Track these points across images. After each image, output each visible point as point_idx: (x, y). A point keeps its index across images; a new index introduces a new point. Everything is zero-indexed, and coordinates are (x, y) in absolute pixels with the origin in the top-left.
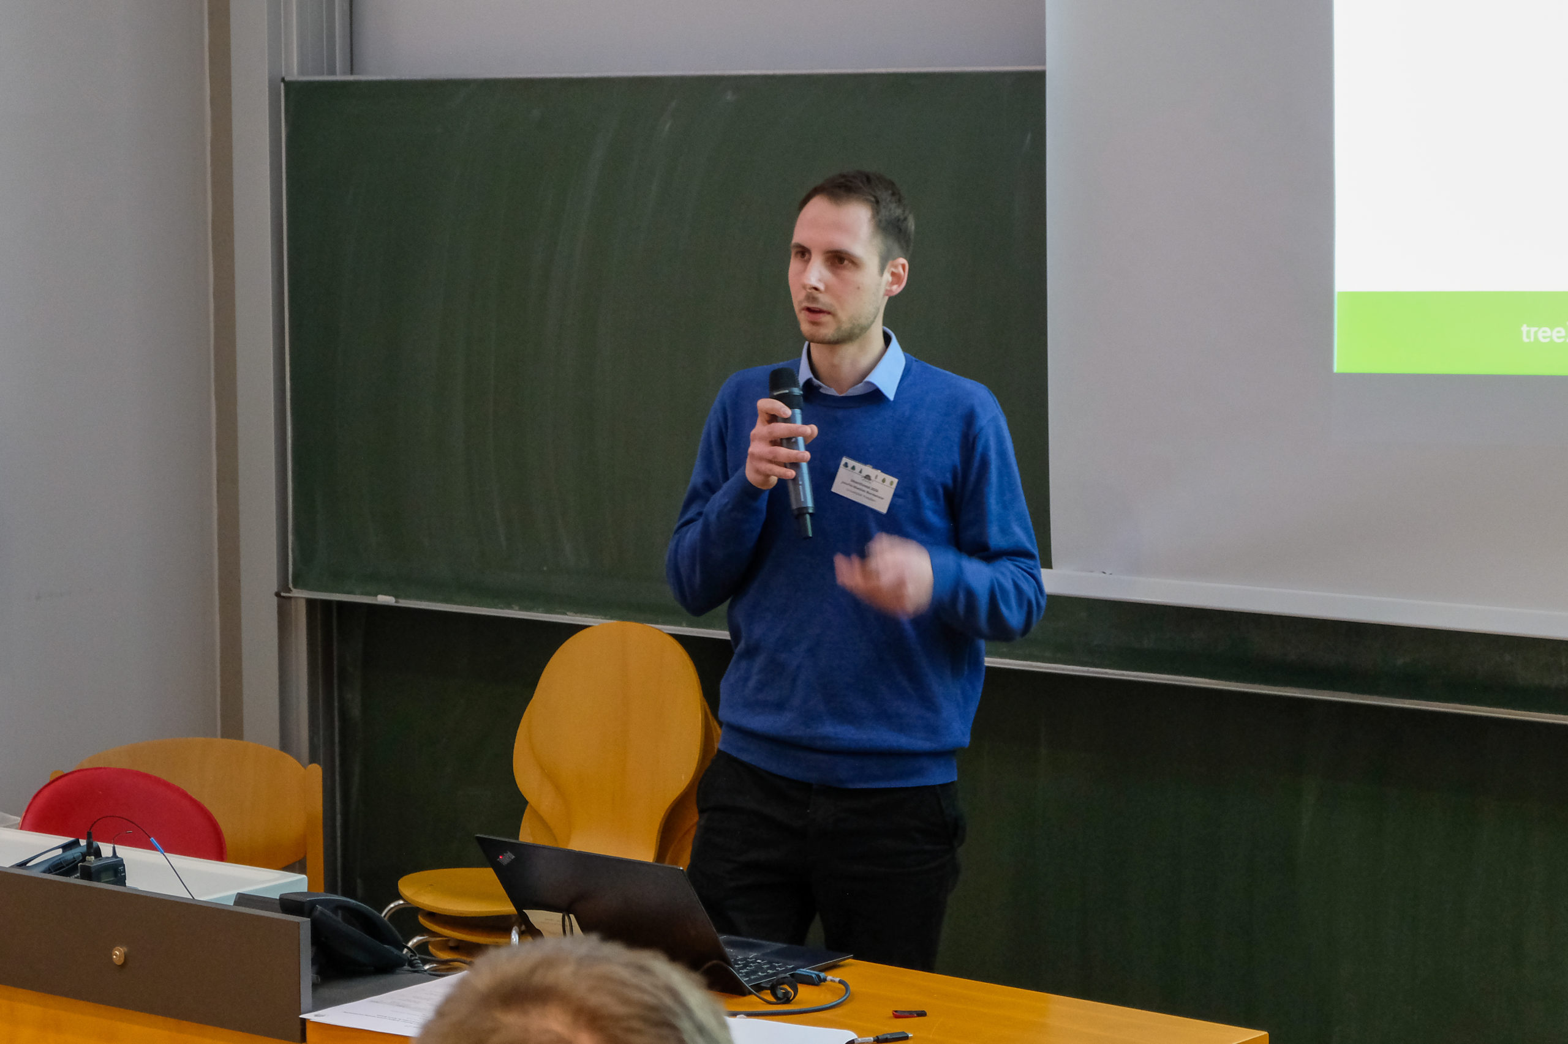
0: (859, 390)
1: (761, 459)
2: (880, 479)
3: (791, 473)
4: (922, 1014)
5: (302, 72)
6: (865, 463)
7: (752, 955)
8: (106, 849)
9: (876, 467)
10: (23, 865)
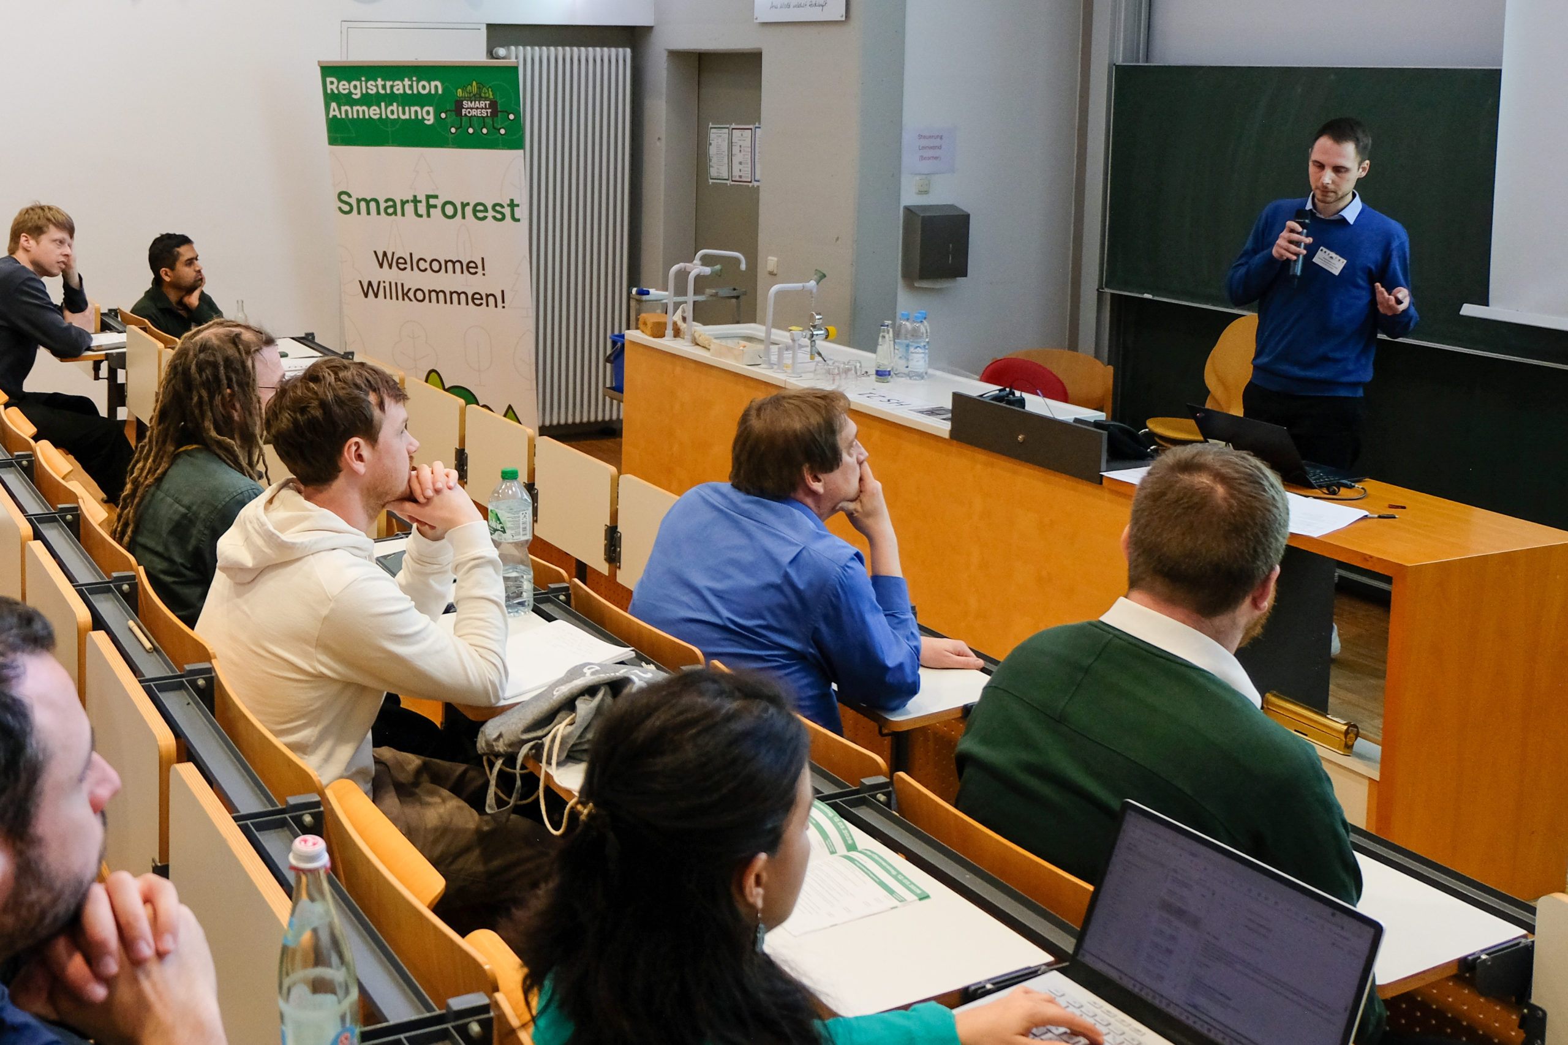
0: (1336, 217)
1: (1281, 247)
2: (1337, 259)
3: (1294, 258)
4: (1404, 508)
5: (1123, 62)
6: (1332, 251)
7: (1318, 471)
8: (1017, 393)
9: (1336, 254)
10: (981, 396)
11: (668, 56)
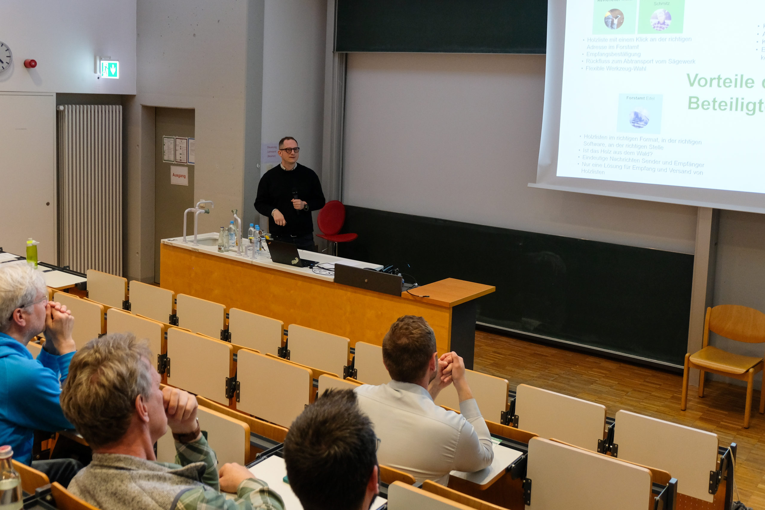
11: (142, 107)
